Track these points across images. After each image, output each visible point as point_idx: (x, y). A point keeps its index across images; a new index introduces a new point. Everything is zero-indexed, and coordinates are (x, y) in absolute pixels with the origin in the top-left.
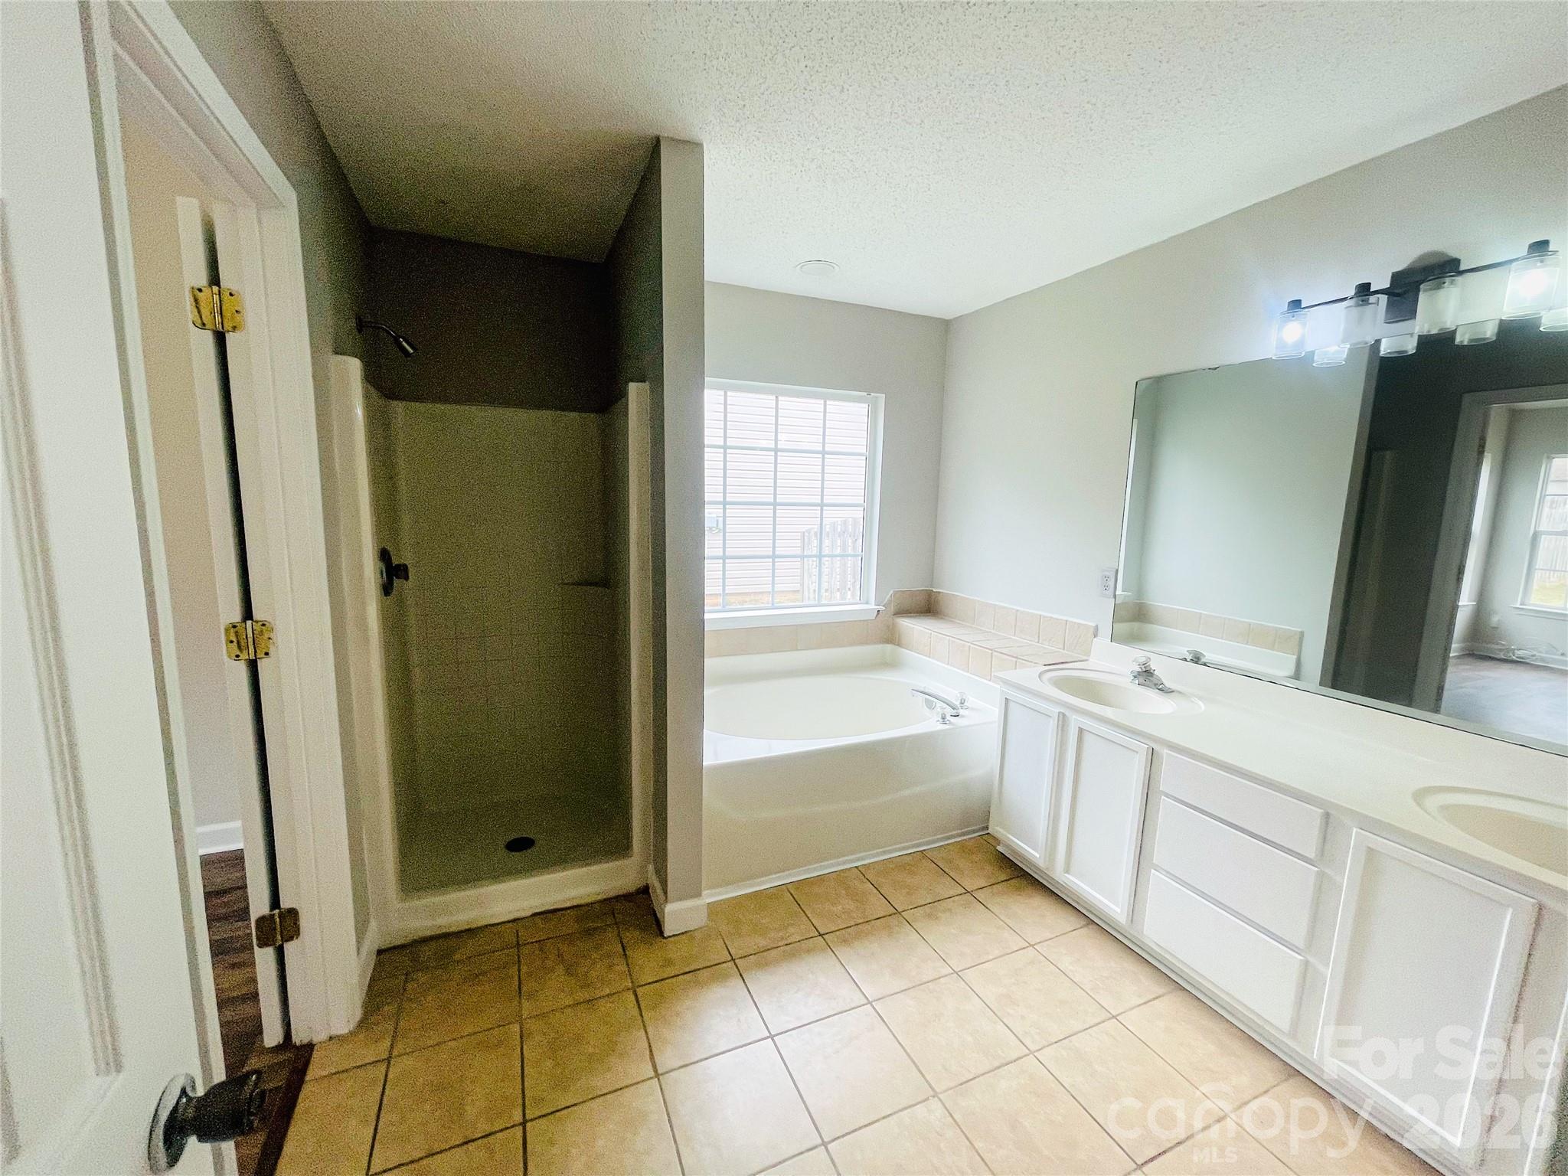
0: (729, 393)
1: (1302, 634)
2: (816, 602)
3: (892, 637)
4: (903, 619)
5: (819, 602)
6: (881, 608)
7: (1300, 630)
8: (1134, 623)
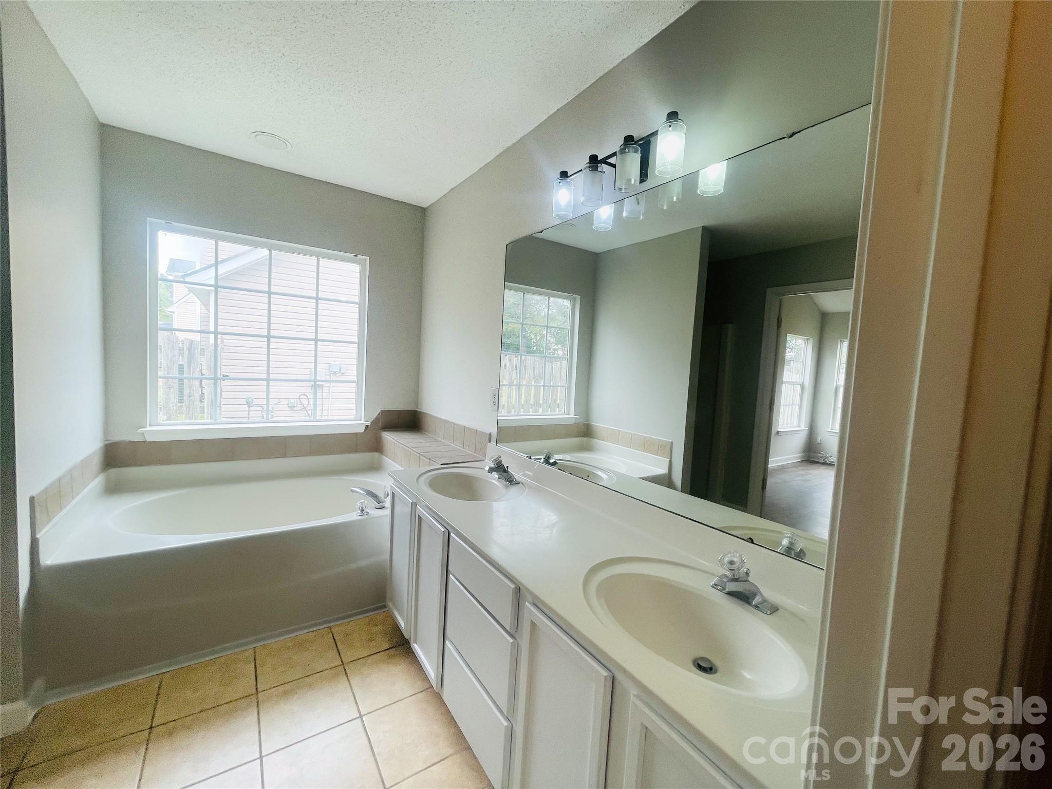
0: (220, 243)
1: (672, 443)
2: (312, 418)
3: (377, 447)
4: (385, 433)
5: (314, 418)
6: (369, 424)
7: (671, 441)
8: (584, 438)
